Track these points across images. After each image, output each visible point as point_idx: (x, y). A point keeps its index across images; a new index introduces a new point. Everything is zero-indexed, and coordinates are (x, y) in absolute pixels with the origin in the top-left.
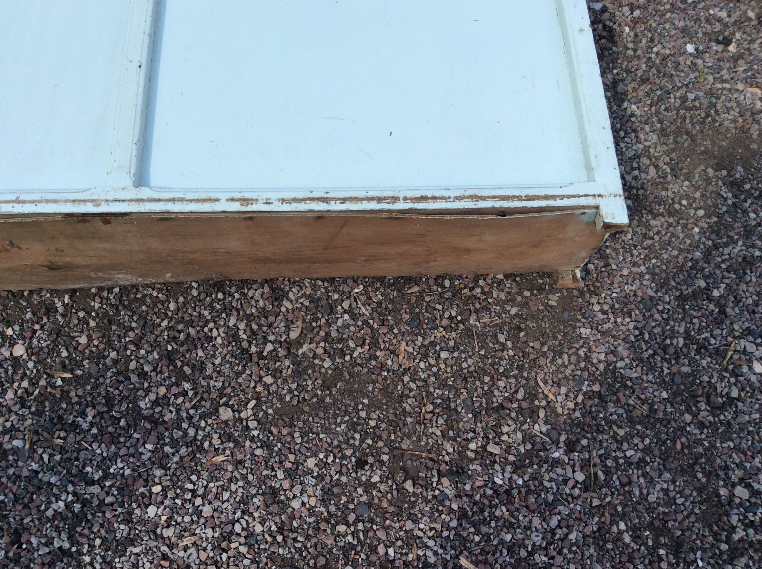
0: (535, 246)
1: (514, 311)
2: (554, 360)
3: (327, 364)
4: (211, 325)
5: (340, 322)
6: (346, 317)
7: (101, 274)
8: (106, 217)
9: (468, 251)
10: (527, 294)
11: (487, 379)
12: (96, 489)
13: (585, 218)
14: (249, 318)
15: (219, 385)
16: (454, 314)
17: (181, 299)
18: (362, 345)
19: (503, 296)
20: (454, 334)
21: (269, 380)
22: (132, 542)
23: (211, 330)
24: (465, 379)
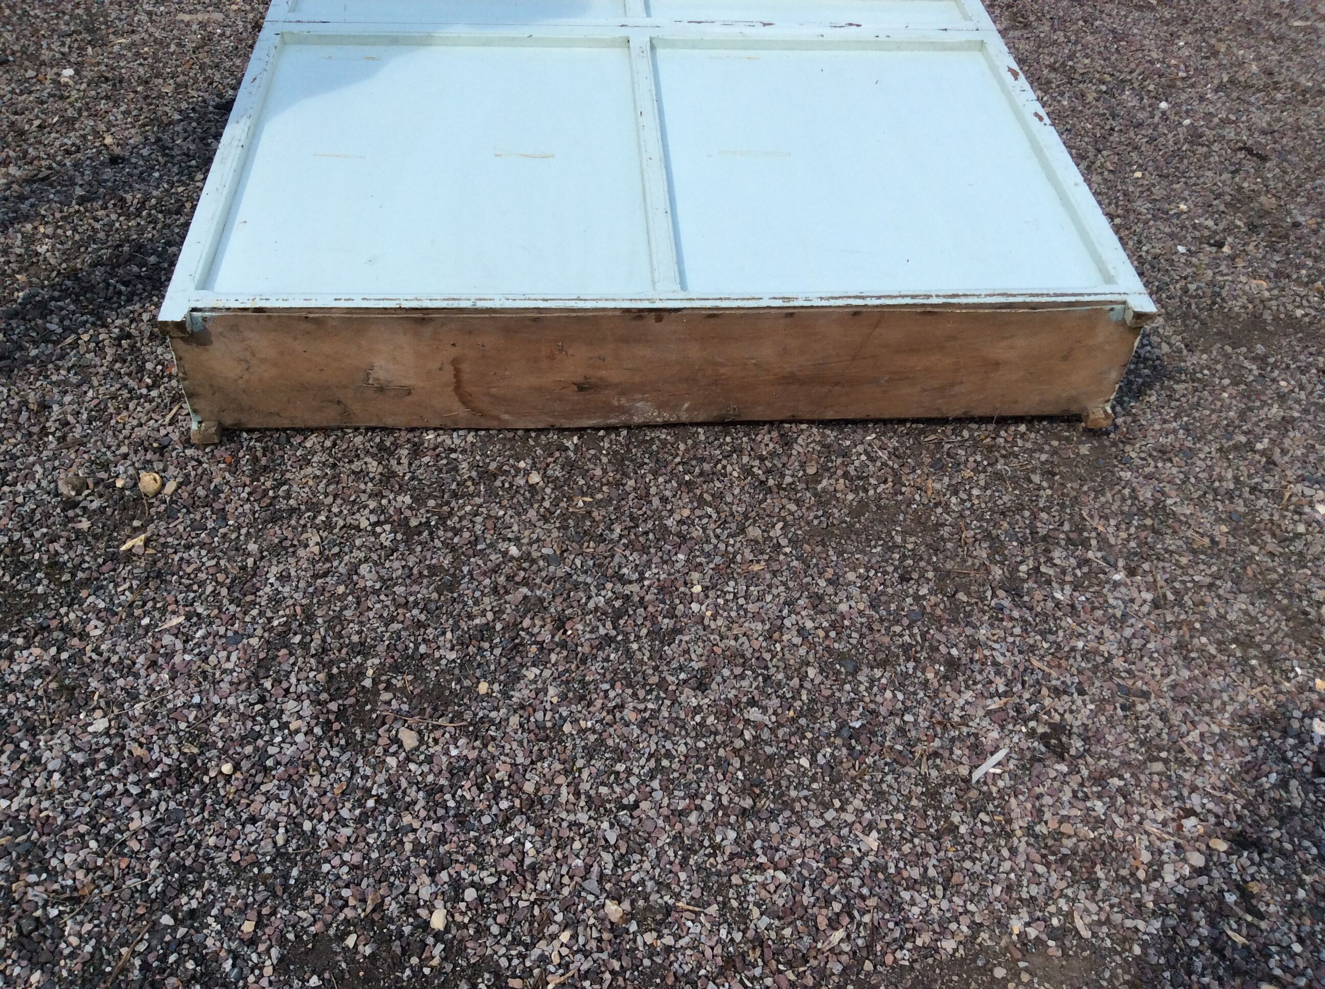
0: (1065, 358)
1: (1044, 457)
2: (1096, 498)
3: (850, 496)
4: (724, 462)
5: (857, 463)
6: (863, 457)
7: (623, 401)
8: (659, 314)
9: (997, 364)
10: (1055, 443)
11: (1027, 514)
12: (635, 588)
13: (1114, 316)
14: (762, 459)
15: (741, 509)
16: (979, 458)
17: (690, 442)
18: (885, 482)
19: (1029, 445)
20: (982, 476)
21: (793, 507)
22: (680, 631)
23: (724, 467)
24: (1003, 513)
